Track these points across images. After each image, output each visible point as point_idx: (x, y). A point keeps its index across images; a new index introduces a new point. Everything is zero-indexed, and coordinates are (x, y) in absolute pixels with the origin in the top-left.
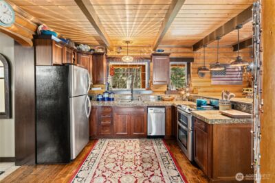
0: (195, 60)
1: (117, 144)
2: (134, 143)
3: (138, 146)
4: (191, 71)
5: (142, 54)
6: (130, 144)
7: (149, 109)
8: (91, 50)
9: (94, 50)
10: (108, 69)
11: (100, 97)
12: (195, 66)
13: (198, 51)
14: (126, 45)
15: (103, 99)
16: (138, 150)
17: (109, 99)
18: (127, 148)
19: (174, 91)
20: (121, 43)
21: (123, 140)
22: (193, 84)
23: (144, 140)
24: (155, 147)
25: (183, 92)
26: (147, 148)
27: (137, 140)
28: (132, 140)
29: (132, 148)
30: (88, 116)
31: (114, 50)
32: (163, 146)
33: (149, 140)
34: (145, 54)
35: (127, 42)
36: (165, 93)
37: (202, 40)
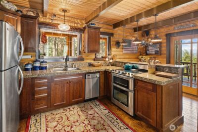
0: (114, 35)
1: (57, 116)
2: (75, 111)
3: (80, 113)
4: (112, 43)
5: (76, 25)
6: (71, 112)
7: (87, 75)
8: (18, 11)
9: (21, 12)
10: (39, 36)
11: (30, 67)
12: (114, 40)
13: (116, 29)
14: (63, 14)
15: (34, 69)
16: (83, 118)
17: (41, 68)
18: (71, 119)
19: (100, 58)
20: (57, 11)
21: (61, 110)
22: (113, 53)
23: (82, 105)
24: (96, 109)
25: (107, 59)
26: (90, 112)
27: (76, 106)
28: (71, 108)
29: (77, 117)
30: (19, 93)
31: (48, 16)
32: (102, 107)
33: (86, 104)
34: (79, 25)
35: (65, 11)
36: (94, 60)
37: (122, 21)
